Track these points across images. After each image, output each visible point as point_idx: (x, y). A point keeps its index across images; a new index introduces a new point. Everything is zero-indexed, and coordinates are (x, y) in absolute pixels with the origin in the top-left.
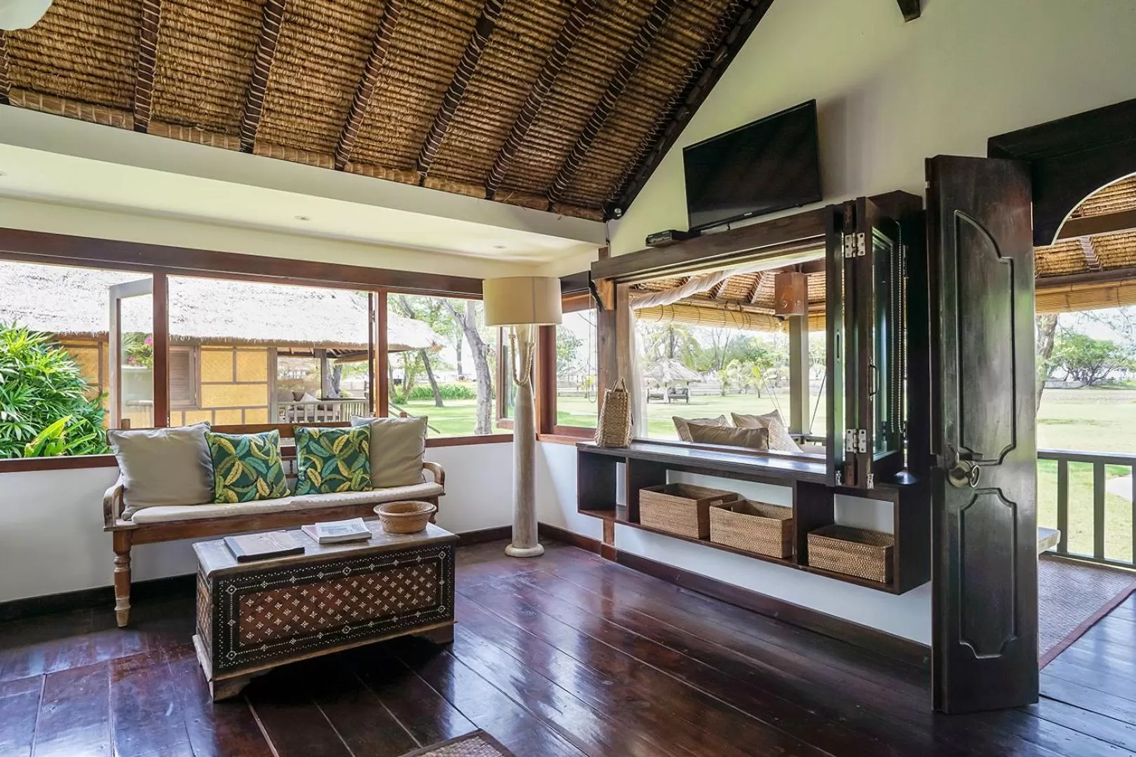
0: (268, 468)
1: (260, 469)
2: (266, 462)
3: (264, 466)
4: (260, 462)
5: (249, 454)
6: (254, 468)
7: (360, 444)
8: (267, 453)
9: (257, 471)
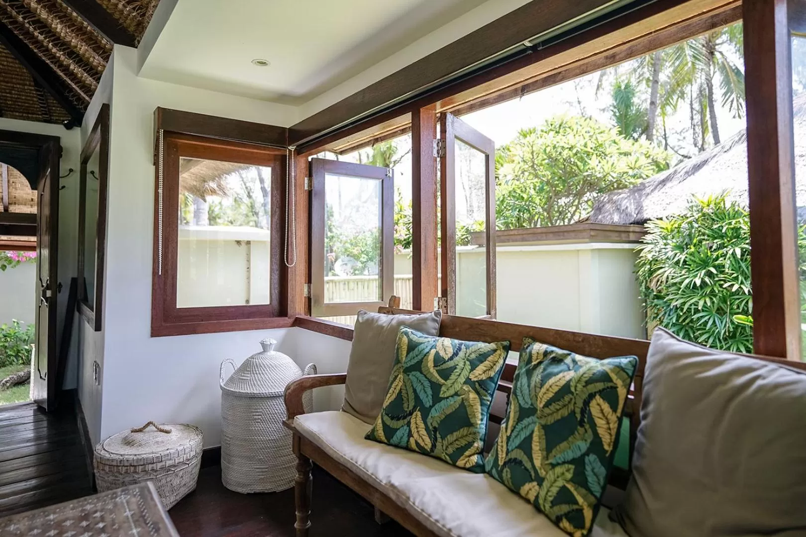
0: (437, 399)
1: (422, 396)
2: (436, 388)
3: (430, 392)
4: (427, 384)
5: (418, 367)
6: (415, 391)
7: (587, 403)
8: (446, 374)
9: (417, 397)
